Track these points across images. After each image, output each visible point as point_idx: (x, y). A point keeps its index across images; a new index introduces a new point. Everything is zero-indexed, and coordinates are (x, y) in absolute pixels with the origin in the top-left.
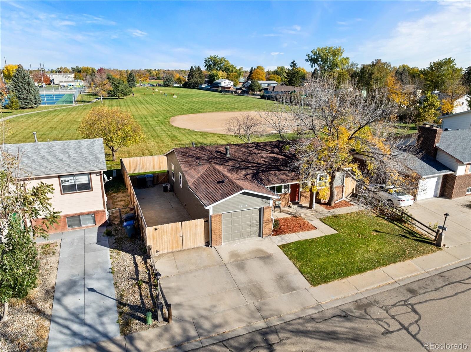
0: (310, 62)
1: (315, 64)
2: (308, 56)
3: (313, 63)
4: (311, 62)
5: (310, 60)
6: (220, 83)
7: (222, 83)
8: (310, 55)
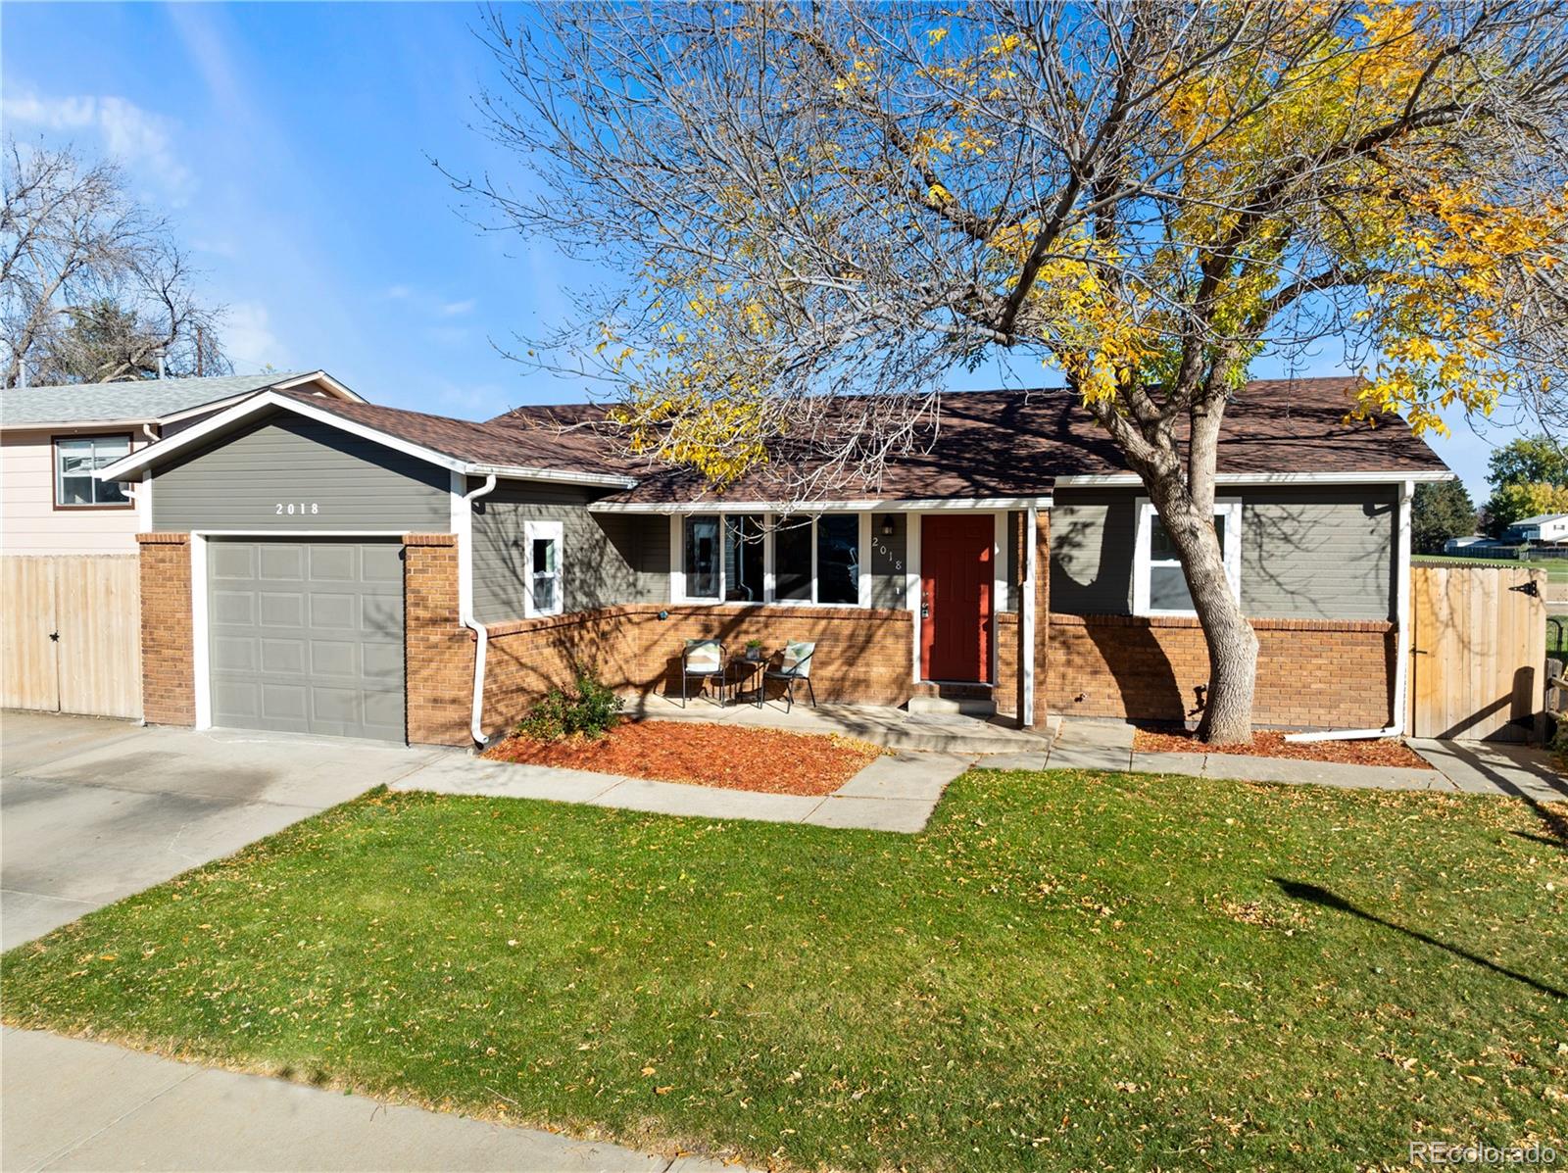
6: (1535, 528)
7: (1542, 526)
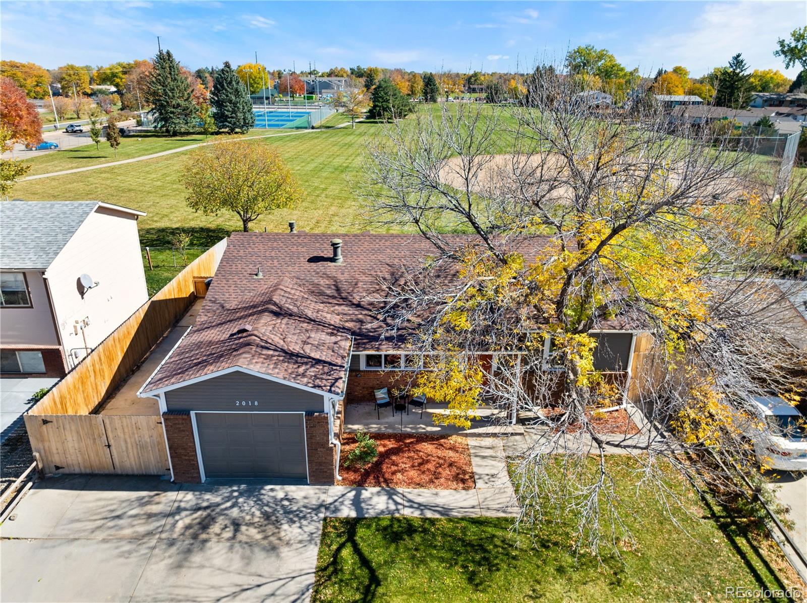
0: (783, 56)
1: (797, 60)
2: (782, 43)
3: (790, 60)
4: (786, 56)
5: (783, 52)
8: (787, 42)
